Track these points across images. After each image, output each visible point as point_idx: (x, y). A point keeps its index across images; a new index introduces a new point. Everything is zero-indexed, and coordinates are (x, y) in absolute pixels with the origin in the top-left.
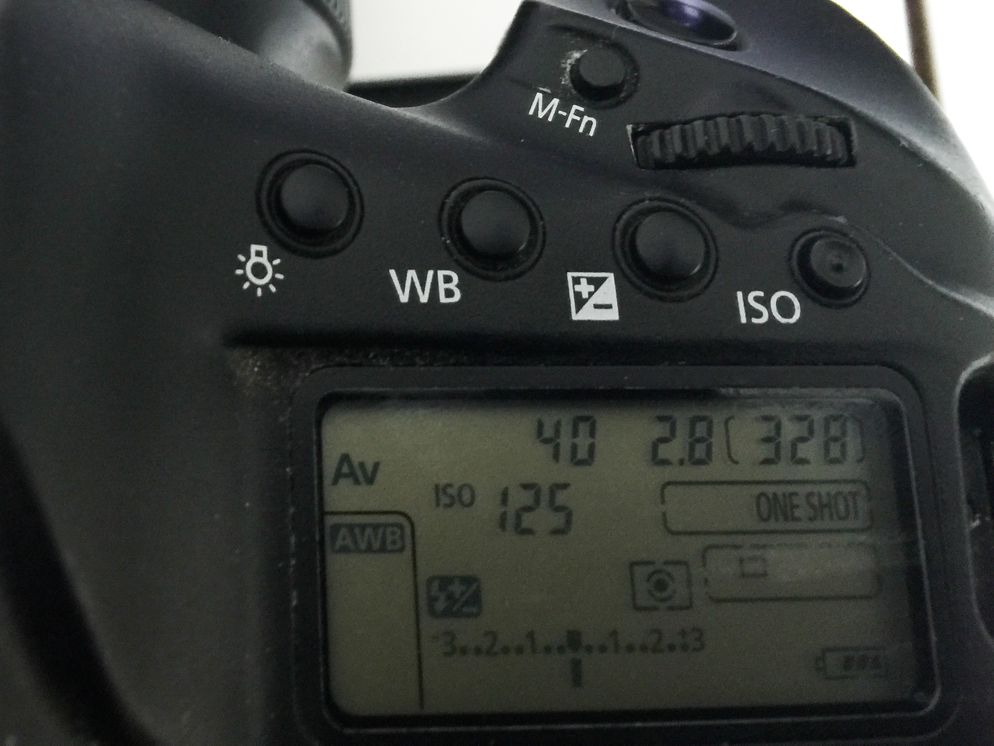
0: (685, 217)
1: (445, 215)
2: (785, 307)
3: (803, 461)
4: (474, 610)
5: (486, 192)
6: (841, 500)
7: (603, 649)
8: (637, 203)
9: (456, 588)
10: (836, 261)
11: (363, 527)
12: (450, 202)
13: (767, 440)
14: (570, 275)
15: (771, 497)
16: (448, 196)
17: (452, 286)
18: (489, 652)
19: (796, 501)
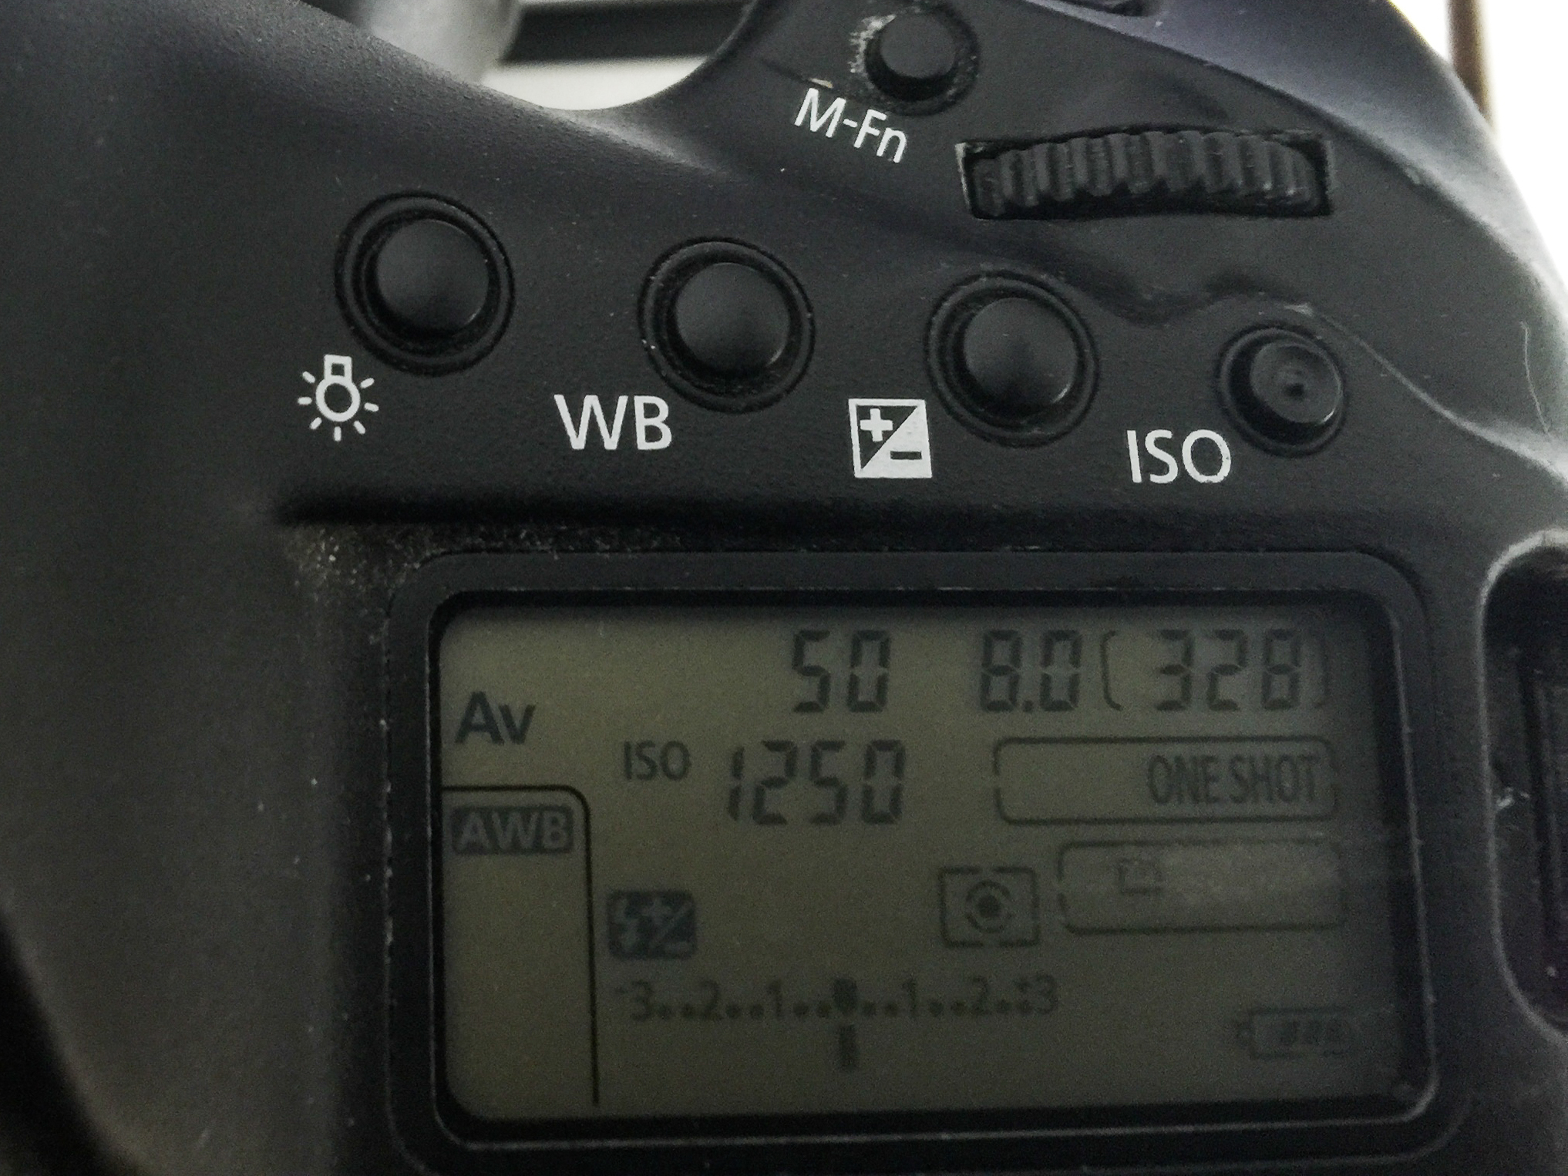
0: (1046, 305)
1: (650, 303)
2: (1206, 455)
3: (1228, 706)
4: (682, 946)
5: (716, 265)
6: (1286, 767)
7: (891, 1009)
8: (968, 280)
9: (656, 911)
10: (1292, 380)
11: (505, 812)
12: (657, 279)
13: (1169, 670)
14: (853, 404)
15: (1171, 761)
16: (654, 270)
17: (657, 422)
18: (708, 1013)
19: (1212, 768)
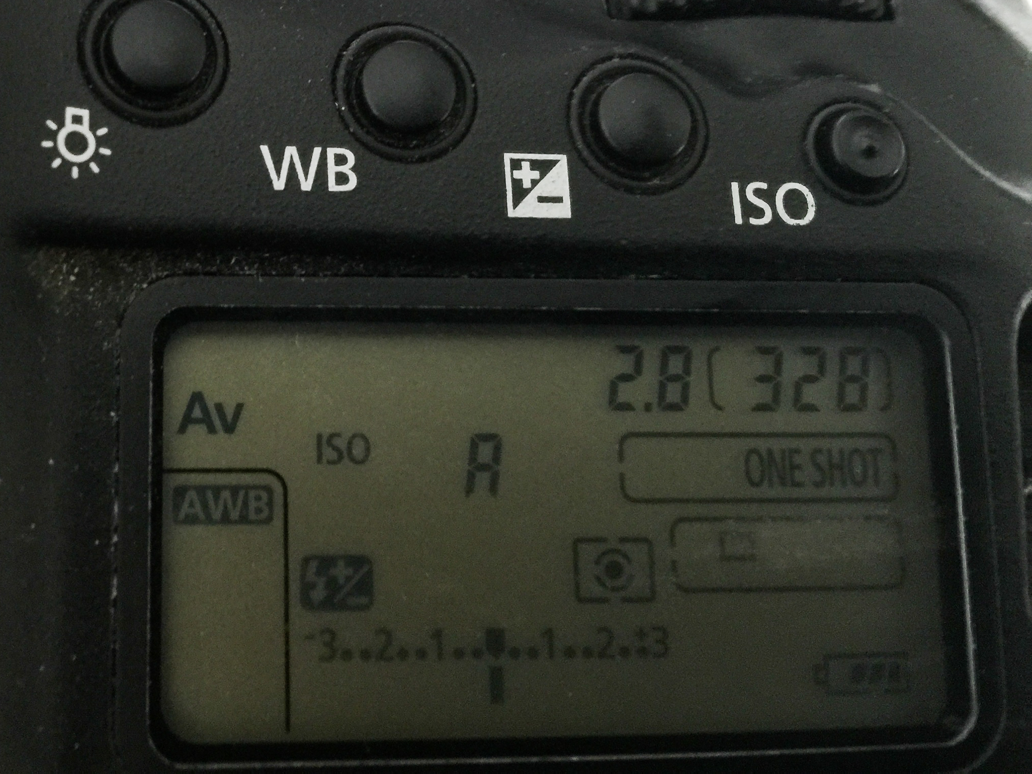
0: (668, 81)
1: (341, 72)
2: (795, 204)
3: (810, 408)
4: (363, 600)
5: (398, 42)
6: (857, 459)
7: (533, 653)
8: (603, 60)
9: (341, 571)
10: (865, 143)
11: (217, 490)
12: (348, 54)
13: (762, 379)
14: (508, 157)
15: (764, 454)
16: (346, 46)
17: (346, 169)
18: (382, 656)
19: (797, 459)
